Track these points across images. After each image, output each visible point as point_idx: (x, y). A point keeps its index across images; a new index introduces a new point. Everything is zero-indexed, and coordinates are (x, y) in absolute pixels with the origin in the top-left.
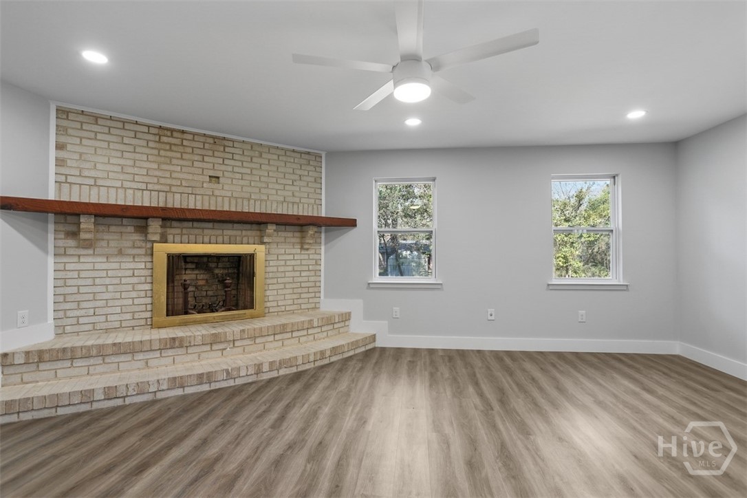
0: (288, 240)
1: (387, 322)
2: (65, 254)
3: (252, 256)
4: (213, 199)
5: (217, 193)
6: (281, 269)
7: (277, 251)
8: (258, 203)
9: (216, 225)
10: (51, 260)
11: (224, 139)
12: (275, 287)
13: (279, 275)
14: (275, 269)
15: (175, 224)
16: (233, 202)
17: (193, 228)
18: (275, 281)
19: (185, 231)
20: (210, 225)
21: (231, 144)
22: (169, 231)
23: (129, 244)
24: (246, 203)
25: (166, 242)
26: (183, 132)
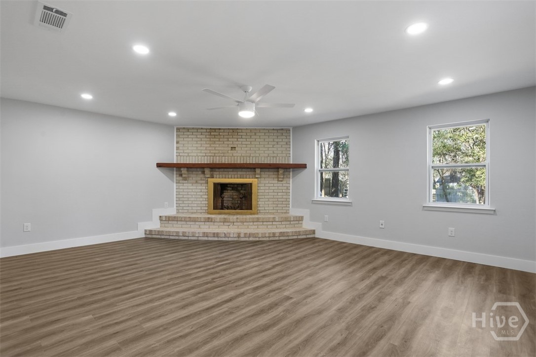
0: (270, 176)
1: (321, 223)
2: (179, 183)
3: (251, 184)
4: (233, 158)
5: (234, 155)
6: (267, 191)
7: (264, 182)
8: (254, 158)
9: (234, 170)
10: (175, 185)
11: (237, 129)
12: (263, 200)
13: (265, 194)
14: (263, 191)
15: (217, 170)
16: (242, 158)
17: (224, 171)
18: (263, 197)
19: (220, 173)
20: (232, 170)
21: (241, 131)
22: (215, 173)
23: (200, 179)
24: (248, 158)
25: (213, 178)
26: (220, 129)
